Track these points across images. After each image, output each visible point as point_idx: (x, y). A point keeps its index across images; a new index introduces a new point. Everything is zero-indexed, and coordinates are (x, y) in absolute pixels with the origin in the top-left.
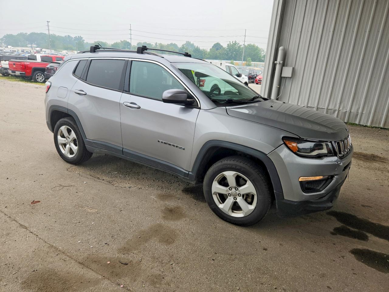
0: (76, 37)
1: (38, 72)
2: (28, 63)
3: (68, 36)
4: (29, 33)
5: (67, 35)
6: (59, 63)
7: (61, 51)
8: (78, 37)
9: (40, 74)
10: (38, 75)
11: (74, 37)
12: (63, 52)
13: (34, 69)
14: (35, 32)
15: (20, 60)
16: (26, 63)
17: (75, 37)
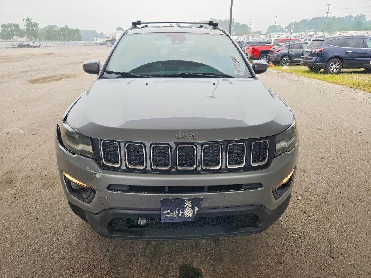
0: (358, 16)
1: (264, 54)
2: (257, 47)
3: (349, 17)
4: (310, 19)
5: (348, 15)
6: (280, 45)
7: (335, 33)
8: (359, 16)
9: (266, 56)
10: (263, 57)
11: (356, 17)
12: (336, 33)
13: (262, 52)
14: (316, 17)
15: (262, 44)
16: (255, 47)
17: (356, 15)
